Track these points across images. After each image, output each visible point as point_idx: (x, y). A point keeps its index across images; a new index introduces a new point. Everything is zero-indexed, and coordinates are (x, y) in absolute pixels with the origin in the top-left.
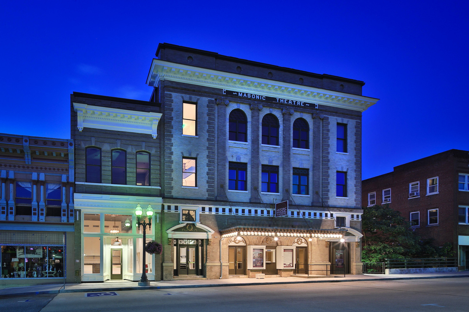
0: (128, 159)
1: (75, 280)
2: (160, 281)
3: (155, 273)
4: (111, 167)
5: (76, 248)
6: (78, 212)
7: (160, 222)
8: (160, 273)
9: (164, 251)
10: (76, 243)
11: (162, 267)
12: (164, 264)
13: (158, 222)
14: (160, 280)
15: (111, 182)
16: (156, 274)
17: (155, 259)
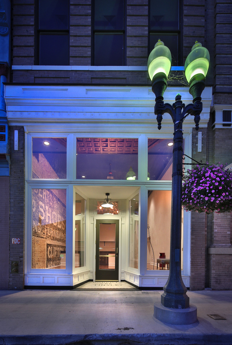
0: (130, 8)
1: (11, 284)
2: (203, 289)
3: (192, 272)
4: (90, 28)
5: (12, 213)
6: (16, 133)
7: (205, 150)
8: (202, 271)
9: (212, 219)
10: (12, 200)
11: (208, 255)
12: (213, 251)
13: (200, 150)
14: (204, 286)
15: (90, 61)
16: (193, 274)
17: (192, 239)
